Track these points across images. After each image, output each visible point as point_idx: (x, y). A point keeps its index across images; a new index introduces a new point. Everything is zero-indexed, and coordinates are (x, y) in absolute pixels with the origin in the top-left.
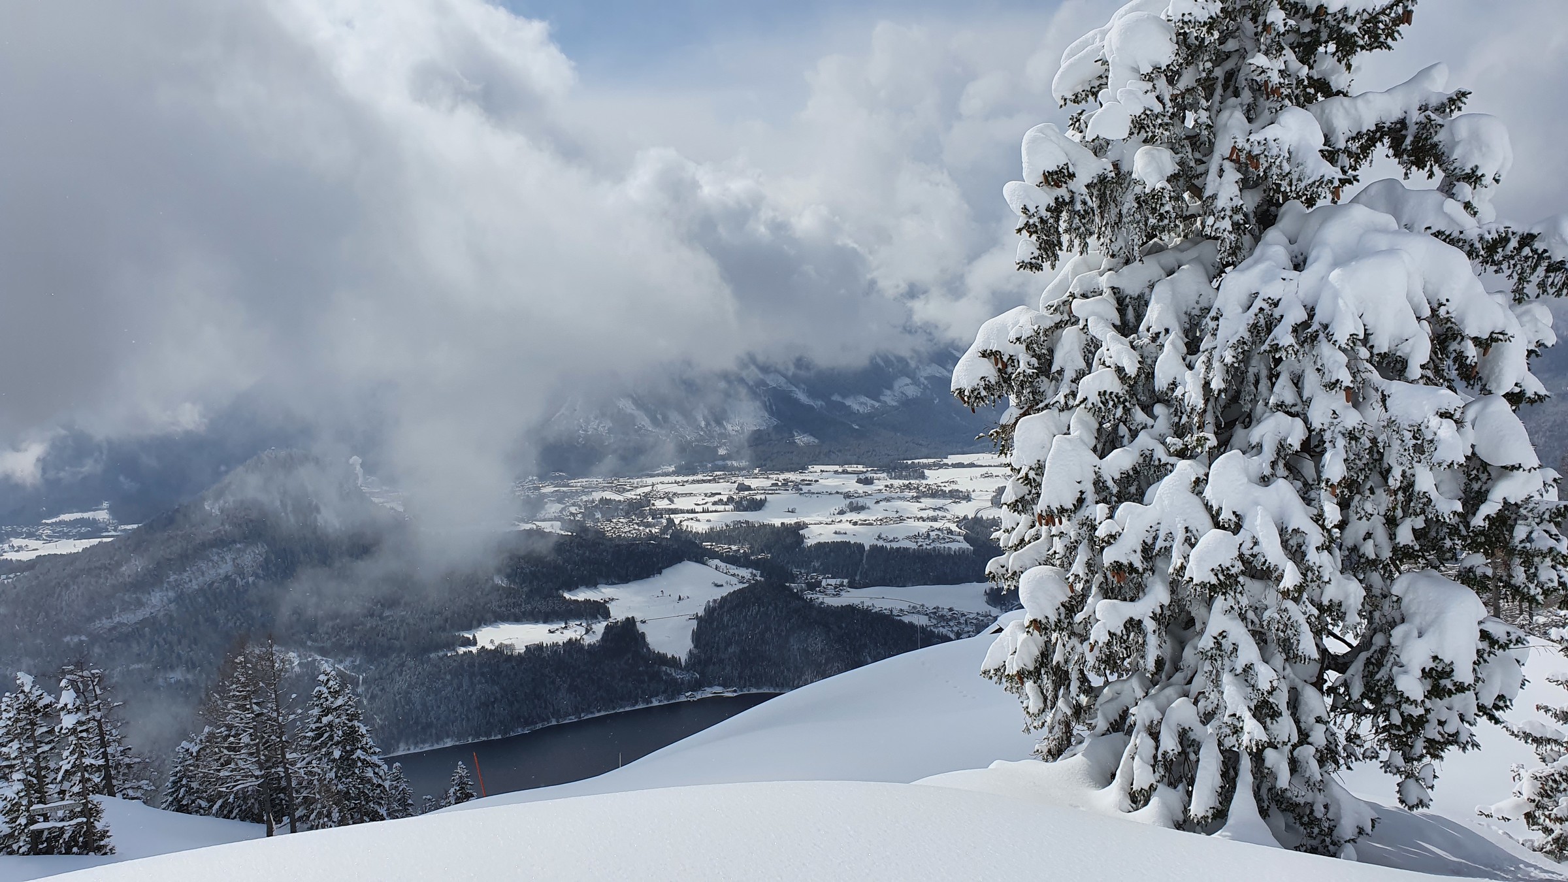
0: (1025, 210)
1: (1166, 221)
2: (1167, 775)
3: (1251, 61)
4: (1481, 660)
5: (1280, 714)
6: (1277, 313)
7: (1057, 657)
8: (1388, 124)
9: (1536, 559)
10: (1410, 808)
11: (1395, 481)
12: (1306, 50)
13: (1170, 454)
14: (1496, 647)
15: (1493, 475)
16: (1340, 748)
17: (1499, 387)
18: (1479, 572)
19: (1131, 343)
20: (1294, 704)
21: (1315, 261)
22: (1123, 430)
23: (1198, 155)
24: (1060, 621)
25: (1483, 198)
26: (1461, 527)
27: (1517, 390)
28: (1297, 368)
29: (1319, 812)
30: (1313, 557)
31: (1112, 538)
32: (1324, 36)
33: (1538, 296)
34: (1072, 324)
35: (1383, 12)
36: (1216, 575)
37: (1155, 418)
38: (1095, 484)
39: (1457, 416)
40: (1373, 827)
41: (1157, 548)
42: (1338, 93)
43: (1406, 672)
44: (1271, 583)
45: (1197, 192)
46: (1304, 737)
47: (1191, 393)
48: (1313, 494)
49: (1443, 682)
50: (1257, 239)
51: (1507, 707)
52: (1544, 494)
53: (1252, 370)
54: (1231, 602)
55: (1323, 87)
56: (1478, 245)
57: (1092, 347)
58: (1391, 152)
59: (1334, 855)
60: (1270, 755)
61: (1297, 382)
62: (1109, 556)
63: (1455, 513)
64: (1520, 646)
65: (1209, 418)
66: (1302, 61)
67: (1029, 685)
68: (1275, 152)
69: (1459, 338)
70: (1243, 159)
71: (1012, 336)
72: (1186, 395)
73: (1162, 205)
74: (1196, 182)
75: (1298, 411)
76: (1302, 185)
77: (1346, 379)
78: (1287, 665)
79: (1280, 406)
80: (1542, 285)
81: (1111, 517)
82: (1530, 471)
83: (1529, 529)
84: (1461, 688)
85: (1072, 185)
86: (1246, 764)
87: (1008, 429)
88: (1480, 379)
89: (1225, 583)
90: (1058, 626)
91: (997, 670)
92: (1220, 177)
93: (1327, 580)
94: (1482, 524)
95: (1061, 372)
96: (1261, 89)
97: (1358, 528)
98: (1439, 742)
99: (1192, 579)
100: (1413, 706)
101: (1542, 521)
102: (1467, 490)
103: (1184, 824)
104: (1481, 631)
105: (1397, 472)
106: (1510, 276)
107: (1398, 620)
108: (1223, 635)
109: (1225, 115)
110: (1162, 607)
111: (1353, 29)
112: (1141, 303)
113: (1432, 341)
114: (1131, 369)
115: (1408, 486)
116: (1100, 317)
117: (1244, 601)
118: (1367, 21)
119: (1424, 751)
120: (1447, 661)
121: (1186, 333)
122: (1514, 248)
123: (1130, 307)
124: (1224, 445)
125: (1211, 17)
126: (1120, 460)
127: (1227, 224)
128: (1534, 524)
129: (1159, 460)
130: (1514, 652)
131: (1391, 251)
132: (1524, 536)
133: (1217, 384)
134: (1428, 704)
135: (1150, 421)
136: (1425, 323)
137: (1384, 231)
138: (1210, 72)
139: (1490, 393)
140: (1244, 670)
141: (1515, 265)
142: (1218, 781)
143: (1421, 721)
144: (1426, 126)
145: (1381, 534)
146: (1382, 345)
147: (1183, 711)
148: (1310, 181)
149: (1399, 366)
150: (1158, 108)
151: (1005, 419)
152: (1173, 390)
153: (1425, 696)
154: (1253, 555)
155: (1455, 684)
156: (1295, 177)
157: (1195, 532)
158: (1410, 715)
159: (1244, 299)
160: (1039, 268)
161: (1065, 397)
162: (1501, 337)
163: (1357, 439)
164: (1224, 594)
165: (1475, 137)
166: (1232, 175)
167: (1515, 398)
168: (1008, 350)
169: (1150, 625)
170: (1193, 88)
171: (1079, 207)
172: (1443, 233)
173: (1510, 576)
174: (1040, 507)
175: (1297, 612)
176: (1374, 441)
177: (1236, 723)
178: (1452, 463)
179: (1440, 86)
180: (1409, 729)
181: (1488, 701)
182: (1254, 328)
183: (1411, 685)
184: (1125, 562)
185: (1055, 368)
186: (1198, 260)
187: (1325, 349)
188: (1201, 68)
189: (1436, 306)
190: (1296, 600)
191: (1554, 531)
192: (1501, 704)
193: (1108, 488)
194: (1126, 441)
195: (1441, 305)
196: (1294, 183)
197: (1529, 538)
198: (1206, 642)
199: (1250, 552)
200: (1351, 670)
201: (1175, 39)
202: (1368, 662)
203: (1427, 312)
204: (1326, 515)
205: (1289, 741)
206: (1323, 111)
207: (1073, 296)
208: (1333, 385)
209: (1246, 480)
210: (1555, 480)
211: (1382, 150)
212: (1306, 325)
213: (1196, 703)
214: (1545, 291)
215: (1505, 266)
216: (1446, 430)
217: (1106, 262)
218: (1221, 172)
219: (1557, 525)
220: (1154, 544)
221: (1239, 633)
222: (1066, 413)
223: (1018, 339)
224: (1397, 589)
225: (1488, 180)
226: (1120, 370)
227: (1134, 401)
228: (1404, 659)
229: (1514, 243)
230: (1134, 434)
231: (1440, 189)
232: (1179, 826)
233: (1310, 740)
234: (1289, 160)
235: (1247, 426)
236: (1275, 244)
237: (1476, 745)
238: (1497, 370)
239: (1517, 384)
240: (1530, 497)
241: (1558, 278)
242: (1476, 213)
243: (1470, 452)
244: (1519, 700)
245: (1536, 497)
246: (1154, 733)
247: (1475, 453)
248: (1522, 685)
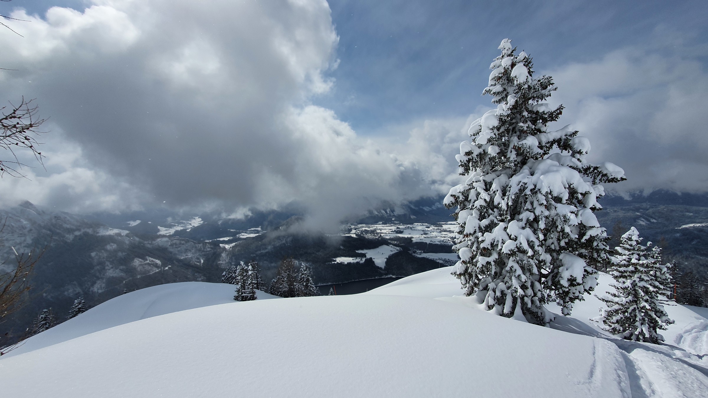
0: (461, 161)
1: (497, 164)
2: (498, 302)
3: (519, 124)
4: (585, 277)
5: (528, 288)
6: (526, 186)
7: (469, 270)
8: (556, 139)
9: (600, 251)
10: (565, 315)
11: (559, 229)
12: (534, 122)
13: (498, 221)
14: (589, 274)
15: (587, 229)
16: (545, 298)
17: (588, 206)
18: (584, 254)
19: (488, 193)
20: (532, 286)
21: (536, 173)
22: (486, 215)
23: (505, 148)
24: (469, 261)
25: (583, 158)
26: (578, 242)
27: (594, 207)
28: (532, 200)
29: (539, 314)
30: (536, 248)
31: (483, 241)
32: (539, 118)
33: (599, 183)
34: (473, 189)
35: (554, 112)
36: (510, 251)
37: (494, 212)
38: (479, 228)
39: (576, 213)
40: (554, 319)
41: (495, 244)
42: (543, 132)
43: (563, 279)
44: (525, 254)
45: (505, 157)
46: (535, 295)
47: (504, 206)
48: (537, 232)
49: (574, 282)
50: (521, 168)
51: (593, 290)
52: (602, 234)
53: (520, 201)
54: (514, 258)
55: (539, 131)
56: (582, 169)
57: (478, 194)
58: (558, 146)
59: (544, 326)
60: (526, 299)
61: (532, 203)
62: (482, 246)
63: (576, 238)
64: (596, 274)
65: (509, 212)
66: (533, 125)
67: (462, 277)
68: (525, 146)
69: (577, 193)
70: (517, 148)
71: (458, 191)
72: (502, 206)
73: (496, 160)
74: (505, 154)
75: (532, 211)
76: (533, 154)
77: (545, 203)
78: (530, 276)
79: (527, 210)
80: (600, 180)
81: (483, 236)
82: (597, 228)
83: (597, 243)
84: (579, 284)
85: (473, 155)
86: (519, 300)
87: (457, 214)
88: (583, 204)
89: (513, 253)
90: (469, 262)
91: (454, 273)
92: (511, 153)
93: (540, 254)
94: (584, 241)
95: (470, 200)
96: (522, 131)
97: (549, 241)
98: (573, 298)
99: (503, 252)
100: (565, 288)
101: (601, 241)
102: (580, 232)
103: (502, 315)
104: (585, 269)
105: (560, 227)
106: (591, 178)
107: (561, 265)
108: (512, 267)
109: (512, 138)
110: (496, 259)
111: (546, 116)
112: (491, 184)
113: (569, 194)
114: (488, 200)
115: (563, 230)
116: (480, 187)
117: (518, 258)
118: (550, 114)
119: (569, 300)
120: (575, 277)
121: (502, 191)
122: (592, 170)
123: (488, 185)
124: (512, 219)
125: (508, 114)
126: (485, 222)
127: (513, 164)
128: (599, 242)
129: (495, 222)
130: (594, 276)
131: (557, 171)
132: (596, 245)
133: (510, 204)
134: (569, 288)
135: (493, 213)
136: (567, 189)
137: (555, 166)
138: (508, 127)
139: (586, 207)
140: (518, 276)
141: (592, 175)
142: (511, 304)
143: (567, 293)
144: (567, 140)
145: (556, 243)
146: (555, 194)
147: (502, 286)
148: (535, 153)
149: (560, 200)
150: (494, 136)
151: (456, 211)
152: (499, 205)
153: (568, 286)
154: (520, 247)
155: (577, 283)
156: (531, 152)
157: (504, 240)
158: (564, 291)
159: (517, 183)
160: (464, 175)
161: (471, 206)
162: (588, 193)
163: (548, 218)
164: (512, 256)
165: (580, 142)
166: (514, 152)
167: (593, 209)
168: (457, 195)
169: (493, 263)
170: (504, 132)
171: (474, 160)
172: (572, 166)
173: (593, 255)
174: (465, 233)
175: (532, 262)
176: (553, 219)
177: (516, 289)
178: (574, 225)
179: (571, 130)
180: (565, 294)
181: (587, 289)
182: (520, 190)
183: (564, 282)
184: (486, 247)
185: (469, 199)
186: (506, 173)
187: (539, 195)
188: (506, 127)
189: (570, 185)
190: (532, 259)
191: (605, 244)
192: (591, 289)
193: (482, 229)
194: (487, 217)
195: (571, 184)
196: (531, 154)
197: (597, 245)
198: (508, 268)
199: (519, 246)
200: (548, 278)
201: (498, 120)
202: (553, 276)
203: (567, 186)
204: (540, 237)
205: (531, 295)
206: (539, 137)
207: (473, 182)
208: (542, 204)
209: (518, 228)
210: (605, 230)
211: (555, 146)
212: (534, 189)
213: (505, 284)
214: (601, 181)
215: (590, 175)
216: (573, 216)
217: (482, 174)
218: (511, 152)
219: (606, 242)
220: (494, 243)
221: (516, 266)
222: (471, 210)
223: (460, 192)
224: (561, 257)
225: (584, 153)
226: (485, 200)
227: (489, 208)
228: (562, 276)
229: (592, 169)
230: (489, 216)
231: (571, 155)
232: (501, 315)
233: (537, 295)
234: (529, 148)
235: (519, 214)
236: (526, 170)
237: (584, 300)
238: (587, 202)
239: (593, 205)
240: (598, 235)
241: (605, 178)
242: (581, 162)
243: (580, 222)
244: (596, 288)
245: (600, 235)
246: (494, 291)
247: (581, 223)
248: (597, 285)
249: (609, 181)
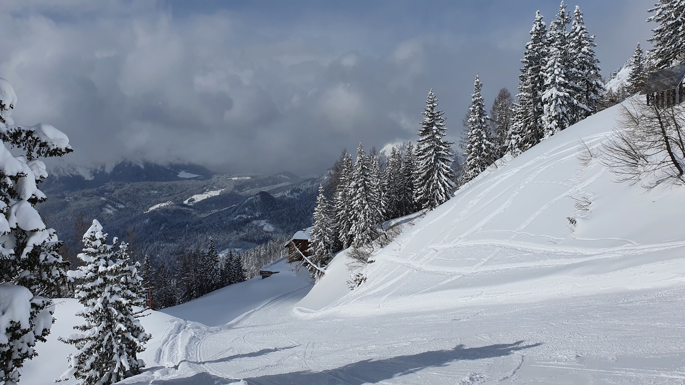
4: (33, 317)
9: (50, 267)
14: (39, 309)
15: (28, 235)
17: (25, 197)
18: (28, 278)
25: (6, 115)
26: (17, 260)
27: (34, 197)
33: (38, 157)
39: (5, 211)
49: (17, 332)
51: (48, 333)
52: (51, 239)
56: (7, 135)
63: (11, 255)
64: (49, 305)
69: (4, 176)
80: (38, 152)
82: (42, 230)
83: (46, 255)
84: (25, 332)
88: (17, 194)
94: (26, 257)
98: (19, 359)
100: (4, 347)
101: (50, 251)
102: (17, 243)
104: (32, 304)
106: (25, 149)
119: (13, 366)
120: (17, 322)
122: (25, 137)
128: (47, 253)
130: (48, 309)
132: (43, 259)
134: (11, 344)
139: (22, 199)
141: (26, 144)
143: (9, 353)
153: (9, 341)
155: (22, 331)
158: (4, 352)
162: (22, 175)
167: (33, 201)
173: (42, 277)
178: (5, 233)
180: (5, 358)
181: (39, 333)
191: (56, 254)
192: (46, 333)
197: (46, 259)
210: (54, 233)
214: (40, 155)
215: (21, 144)
219: (57, 251)
225: (7, 107)
229: (24, 135)
237: (36, 354)
238: (23, 189)
239: (33, 195)
240: (45, 242)
241: (45, 149)
242: (4, 122)
243: (15, 227)
244: (53, 329)
245: (47, 241)
247: (17, 227)
248: (53, 322)
249: (51, 155)
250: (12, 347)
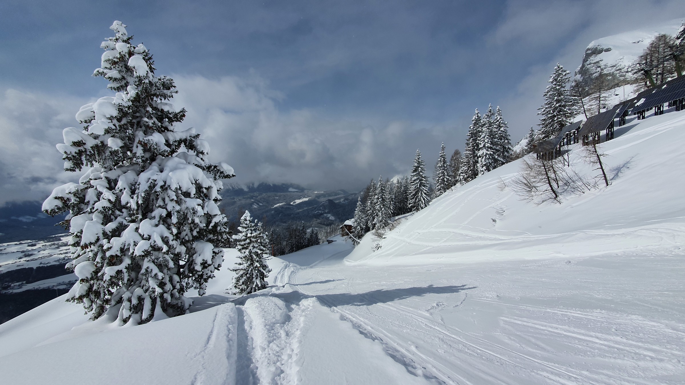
0: (66, 152)
1: (120, 159)
2: (135, 311)
3: (143, 119)
4: (213, 258)
5: (166, 284)
6: (156, 183)
7: (95, 288)
8: (183, 139)
9: (222, 234)
10: (201, 296)
11: (190, 221)
12: (160, 119)
13: (128, 222)
14: (216, 254)
15: (212, 217)
16: (184, 287)
17: (212, 198)
18: (212, 238)
19: (113, 192)
20: (171, 280)
21: (165, 170)
22: (112, 217)
23: (130, 142)
24: (92, 277)
25: (205, 157)
26: (207, 229)
27: (216, 198)
28: (163, 196)
29: (180, 305)
30: (171, 243)
31: (109, 249)
32: (164, 117)
34: (92, 188)
35: (178, 113)
36: (144, 252)
37: (123, 213)
38: (103, 234)
39: (202, 205)
40: (193, 303)
41: (125, 248)
42: (171, 131)
43: (197, 265)
44: (160, 251)
45: (131, 152)
46: (174, 287)
47: (134, 206)
48: (170, 227)
49: (205, 265)
50: (150, 164)
51: (221, 266)
52: (223, 220)
53: (151, 198)
54: (149, 258)
55: (166, 129)
56: (205, 167)
57: (99, 194)
58: (184, 146)
59: (184, 314)
60: (165, 295)
61: (164, 200)
62: (108, 254)
63: (204, 227)
64: (221, 252)
65: (140, 211)
66: (159, 122)
67: (85, 300)
68: (152, 143)
69: (202, 188)
70: (143, 143)
71: (67, 192)
72: (132, 206)
73: (118, 154)
74: (130, 149)
75: (164, 207)
76: (160, 152)
77: (175, 198)
78: (168, 271)
79: (160, 206)
80: (219, 176)
81: (109, 243)
82: (219, 215)
84: (209, 265)
85: (85, 146)
86: (158, 300)
87: (68, 221)
88: (208, 196)
89: (147, 254)
90: (92, 279)
91: (72, 299)
92: (137, 148)
93: (175, 247)
94: (211, 228)
95: (89, 202)
96: (148, 127)
97: (184, 234)
98: (206, 279)
99: (136, 255)
100: (199, 272)
101: (223, 226)
102: (207, 221)
103: (141, 322)
104: (213, 251)
105: (190, 219)
106: (213, 174)
107: (195, 253)
108: (148, 268)
109: (137, 132)
110: (129, 265)
111: (171, 116)
112: (116, 181)
113: (196, 188)
114: (113, 199)
115: (193, 222)
116: (101, 185)
117: (153, 257)
118: (174, 115)
119: (204, 282)
120: (206, 260)
121: (131, 189)
123: (112, 182)
124: (144, 217)
125: (129, 106)
126: (111, 226)
127: (140, 160)
128: (221, 226)
129: (125, 224)
130: (221, 254)
131: (184, 168)
132: (219, 229)
133: (140, 202)
134: (203, 271)
135: (121, 214)
136: (194, 185)
137: (183, 163)
138: (131, 120)
139: (210, 199)
140: (155, 275)
141: (213, 172)
142: (150, 307)
143: (202, 276)
144: (191, 141)
145: (189, 234)
146: (184, 190)
147: (138, 291)
148: (162, 151)
149: (189, 194)
150: (114, 127)
151: (67, 218)
152: (127, 205)
153: (202, 269)
155: (208, 265)
156: (158, 149)
157: (137, 242)
158: (199, 275)
159: (147, 180)
160: (74, 171)
161: (90, 209)
162: (211, 187)
163: (179, 212)
164: (147, 257)
165: (202, 144)
166: (140, 148)
167: (216, 200)
168: (66, 196)
169: (125, 271)
170: (126, 124)
171: (88, 153)
172: (197, 165)
173: (218, 238)
174: (82, 243)
175: (167, 257)
176: (184, 213)
177: (153, 290)
178: (202, 216)
179: (194, 132)
180: (200, 277)
181: (216, 266)
182: (150, 187)
183: (198, 268)
184: (114, 254)
185: (86, 201)
186: (133, 170)
187: (169, 191)
188: (128, 119)
189: (196, 181)
190: (168, 254)
193: (108, 234)
194: (113, 220)
195: (197, 180)
196: (158, 151)
197: (220, 230)
198: (143, 271)
199: (154, 244)
200: (185, 268)
201: (118, 109)
202: (189, 265)
203: (194, 182)
204: (173, 232)
205: (170, 290)
206: (166, 134)
207: (91, 179)
208: (172, 200)
209: (151, 226)
210: (225, 216)
212: (164, 185)
213: (142, 288)
214: (220, 178)
215: (211, 172)
216: (199, 208)
217: (103, 170)
218: (137, 147)
219: (226, 226)
220: (124, 247)
221: (152, 266)
222: (91, 214)
223: (70, 193)
224: (194, 246)
225: (205, 153)
226: (109, 200)
227: (115, 208)
228: (196, 262)
229: (213, 167)
230: (116, 218)
231: (196, 155)
232: (140, 323)
233: (176, 288)
234: (156, 145)
235: (152, 212)
236: (155, 166)
237: (214, 277)
238: (211, 194)
239: (216, 197)
240: (220, 221)
241: (222, 175)
242: (204, 161)
243: (206, 213)
244: (223, 264)
245: (221, 220)
246: (130, 300)
247: (208, 213)
248: (223, 261)
249: (225, 178)
250: (203, 272)
